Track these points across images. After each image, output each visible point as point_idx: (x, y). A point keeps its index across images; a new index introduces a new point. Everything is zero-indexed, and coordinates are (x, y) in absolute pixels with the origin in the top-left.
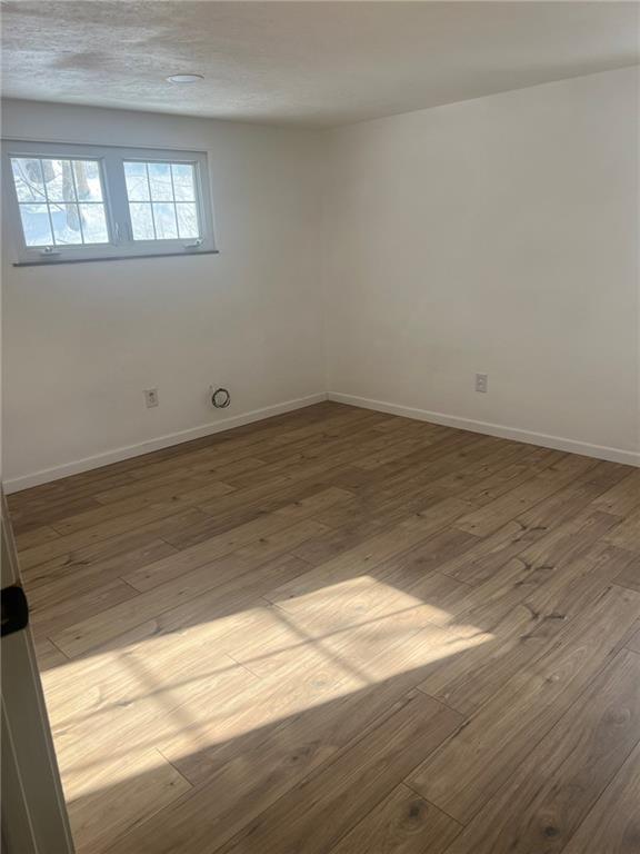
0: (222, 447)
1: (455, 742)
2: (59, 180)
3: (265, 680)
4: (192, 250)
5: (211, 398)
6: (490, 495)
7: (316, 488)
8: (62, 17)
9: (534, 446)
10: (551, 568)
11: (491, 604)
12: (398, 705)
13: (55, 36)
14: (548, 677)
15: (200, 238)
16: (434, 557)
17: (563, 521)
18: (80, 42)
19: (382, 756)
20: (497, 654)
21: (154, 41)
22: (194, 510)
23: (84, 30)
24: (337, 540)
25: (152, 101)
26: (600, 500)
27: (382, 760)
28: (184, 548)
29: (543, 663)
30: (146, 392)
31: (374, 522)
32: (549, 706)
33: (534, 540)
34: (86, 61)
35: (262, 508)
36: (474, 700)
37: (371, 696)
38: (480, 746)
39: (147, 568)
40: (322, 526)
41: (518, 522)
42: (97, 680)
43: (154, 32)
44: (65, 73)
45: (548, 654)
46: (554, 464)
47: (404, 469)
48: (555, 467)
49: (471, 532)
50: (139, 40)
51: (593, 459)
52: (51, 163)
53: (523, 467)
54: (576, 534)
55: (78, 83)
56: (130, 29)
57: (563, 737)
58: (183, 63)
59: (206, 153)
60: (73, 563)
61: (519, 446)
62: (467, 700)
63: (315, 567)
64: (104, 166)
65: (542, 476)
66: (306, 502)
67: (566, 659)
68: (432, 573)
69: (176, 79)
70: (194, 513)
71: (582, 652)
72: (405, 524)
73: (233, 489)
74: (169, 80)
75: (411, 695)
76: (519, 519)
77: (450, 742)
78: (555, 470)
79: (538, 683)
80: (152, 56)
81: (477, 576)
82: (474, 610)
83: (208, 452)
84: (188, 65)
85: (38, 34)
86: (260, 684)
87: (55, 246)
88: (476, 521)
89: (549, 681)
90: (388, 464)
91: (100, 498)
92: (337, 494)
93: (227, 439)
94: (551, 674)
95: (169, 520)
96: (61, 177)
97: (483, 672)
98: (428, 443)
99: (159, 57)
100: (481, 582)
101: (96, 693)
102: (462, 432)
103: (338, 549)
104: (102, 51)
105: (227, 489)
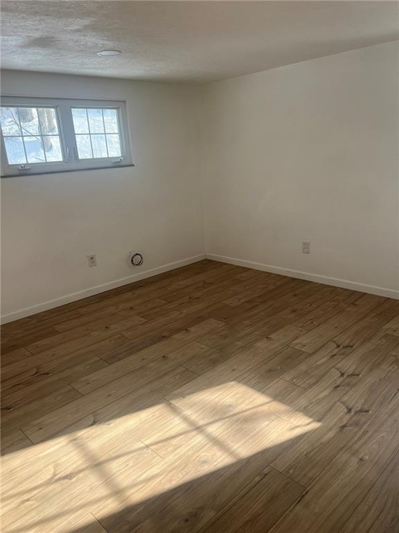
0: (137, 292)
1: (298, 508)
2: (36, 120)
3: (166, 460)
4: (116, 165)
5: (130, 259)
6: (315, 323)
7: (199, 319)
8: (23, 12)
9: (342, 289)
10: (358, 375)
11: (319, 402)
12: (257, 479)
13: (20, 26)
14: (360, 456)
15: (122, 157)
16: (279, 368)
17: (364, 341)
18: (37, 30)
19: (248, 518)
20: (325, 439)
21: (86, 28)
22: (119, 336)
23: (39, 21)
24: (213, 356)
25: (89, 68)
26: (387, 326)
27: (248, 522)
28: (113, 363)
29: (356, 446)
30: (87, 256)
31: (238, 343)
32: (363, 479)
33: (345, 355)
34: (44, 42)
35: (164, 334)
36: (310, 475)
37: (239, 471)
38: (316, 510)
39: (88, 377)
40: (203, 346)
41: (335, 342)
42: (52, 460)
43: (86, 22)
44: (30, 50)
45: (360, 439)
46: (355, 301)
47: (256, 306)
48: (357, 303)
49: (303, 350)
50: (77, 27)
51: (381, 297)
52: (31, 110)
53: (336, 303)
54: (374, 350)
55: (39, 57)
56: (70, 20)
57: (373, 503)
58: (107, 42)
59: (125, 102)
60: (40, 374)
61: (333, 289)
62: (305, 475)
63: (199, 375)
64: (59, 112)
65: (349, 309)
66: (192, 329)
67: (372, 443)
68: (278, 379)
69: (104, 53)
70: (119, 338)
71: (383, 437)
72: (259, 344)
73: (146, 320)
74: (99, 54)
75: (266, 471)
76: (335, 339)
77: (294, 507)
78: (357, 305)
79: (354, 461)
80: (86, 38)
81: (308, 382)
82: (308, 406)
83: (129, 294)
84: (109, 44)
85: (9, 25)
86: (163, 463)
87: (27, 164)
88: (306, 341)
89: (361, 460)
90: (247, 302)
91: (58, 328)
92: (213, 323)
93: (141, 286)
94: (363, 454)
95: (103, 343)
96: (37, 119)
97: (315, 453)
98: (272, 287)
99: (91, 39)
100: (311, 386)
101: (51, 470)
102: (294, 279)
103: (214, 363)
104: (53, 35)
105: (141, 321)
